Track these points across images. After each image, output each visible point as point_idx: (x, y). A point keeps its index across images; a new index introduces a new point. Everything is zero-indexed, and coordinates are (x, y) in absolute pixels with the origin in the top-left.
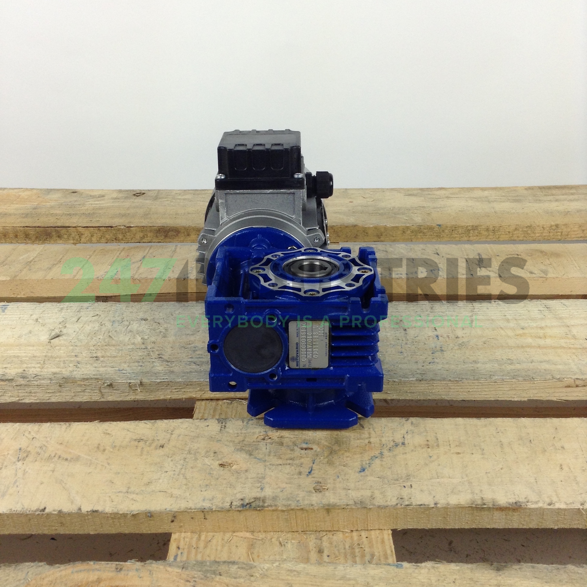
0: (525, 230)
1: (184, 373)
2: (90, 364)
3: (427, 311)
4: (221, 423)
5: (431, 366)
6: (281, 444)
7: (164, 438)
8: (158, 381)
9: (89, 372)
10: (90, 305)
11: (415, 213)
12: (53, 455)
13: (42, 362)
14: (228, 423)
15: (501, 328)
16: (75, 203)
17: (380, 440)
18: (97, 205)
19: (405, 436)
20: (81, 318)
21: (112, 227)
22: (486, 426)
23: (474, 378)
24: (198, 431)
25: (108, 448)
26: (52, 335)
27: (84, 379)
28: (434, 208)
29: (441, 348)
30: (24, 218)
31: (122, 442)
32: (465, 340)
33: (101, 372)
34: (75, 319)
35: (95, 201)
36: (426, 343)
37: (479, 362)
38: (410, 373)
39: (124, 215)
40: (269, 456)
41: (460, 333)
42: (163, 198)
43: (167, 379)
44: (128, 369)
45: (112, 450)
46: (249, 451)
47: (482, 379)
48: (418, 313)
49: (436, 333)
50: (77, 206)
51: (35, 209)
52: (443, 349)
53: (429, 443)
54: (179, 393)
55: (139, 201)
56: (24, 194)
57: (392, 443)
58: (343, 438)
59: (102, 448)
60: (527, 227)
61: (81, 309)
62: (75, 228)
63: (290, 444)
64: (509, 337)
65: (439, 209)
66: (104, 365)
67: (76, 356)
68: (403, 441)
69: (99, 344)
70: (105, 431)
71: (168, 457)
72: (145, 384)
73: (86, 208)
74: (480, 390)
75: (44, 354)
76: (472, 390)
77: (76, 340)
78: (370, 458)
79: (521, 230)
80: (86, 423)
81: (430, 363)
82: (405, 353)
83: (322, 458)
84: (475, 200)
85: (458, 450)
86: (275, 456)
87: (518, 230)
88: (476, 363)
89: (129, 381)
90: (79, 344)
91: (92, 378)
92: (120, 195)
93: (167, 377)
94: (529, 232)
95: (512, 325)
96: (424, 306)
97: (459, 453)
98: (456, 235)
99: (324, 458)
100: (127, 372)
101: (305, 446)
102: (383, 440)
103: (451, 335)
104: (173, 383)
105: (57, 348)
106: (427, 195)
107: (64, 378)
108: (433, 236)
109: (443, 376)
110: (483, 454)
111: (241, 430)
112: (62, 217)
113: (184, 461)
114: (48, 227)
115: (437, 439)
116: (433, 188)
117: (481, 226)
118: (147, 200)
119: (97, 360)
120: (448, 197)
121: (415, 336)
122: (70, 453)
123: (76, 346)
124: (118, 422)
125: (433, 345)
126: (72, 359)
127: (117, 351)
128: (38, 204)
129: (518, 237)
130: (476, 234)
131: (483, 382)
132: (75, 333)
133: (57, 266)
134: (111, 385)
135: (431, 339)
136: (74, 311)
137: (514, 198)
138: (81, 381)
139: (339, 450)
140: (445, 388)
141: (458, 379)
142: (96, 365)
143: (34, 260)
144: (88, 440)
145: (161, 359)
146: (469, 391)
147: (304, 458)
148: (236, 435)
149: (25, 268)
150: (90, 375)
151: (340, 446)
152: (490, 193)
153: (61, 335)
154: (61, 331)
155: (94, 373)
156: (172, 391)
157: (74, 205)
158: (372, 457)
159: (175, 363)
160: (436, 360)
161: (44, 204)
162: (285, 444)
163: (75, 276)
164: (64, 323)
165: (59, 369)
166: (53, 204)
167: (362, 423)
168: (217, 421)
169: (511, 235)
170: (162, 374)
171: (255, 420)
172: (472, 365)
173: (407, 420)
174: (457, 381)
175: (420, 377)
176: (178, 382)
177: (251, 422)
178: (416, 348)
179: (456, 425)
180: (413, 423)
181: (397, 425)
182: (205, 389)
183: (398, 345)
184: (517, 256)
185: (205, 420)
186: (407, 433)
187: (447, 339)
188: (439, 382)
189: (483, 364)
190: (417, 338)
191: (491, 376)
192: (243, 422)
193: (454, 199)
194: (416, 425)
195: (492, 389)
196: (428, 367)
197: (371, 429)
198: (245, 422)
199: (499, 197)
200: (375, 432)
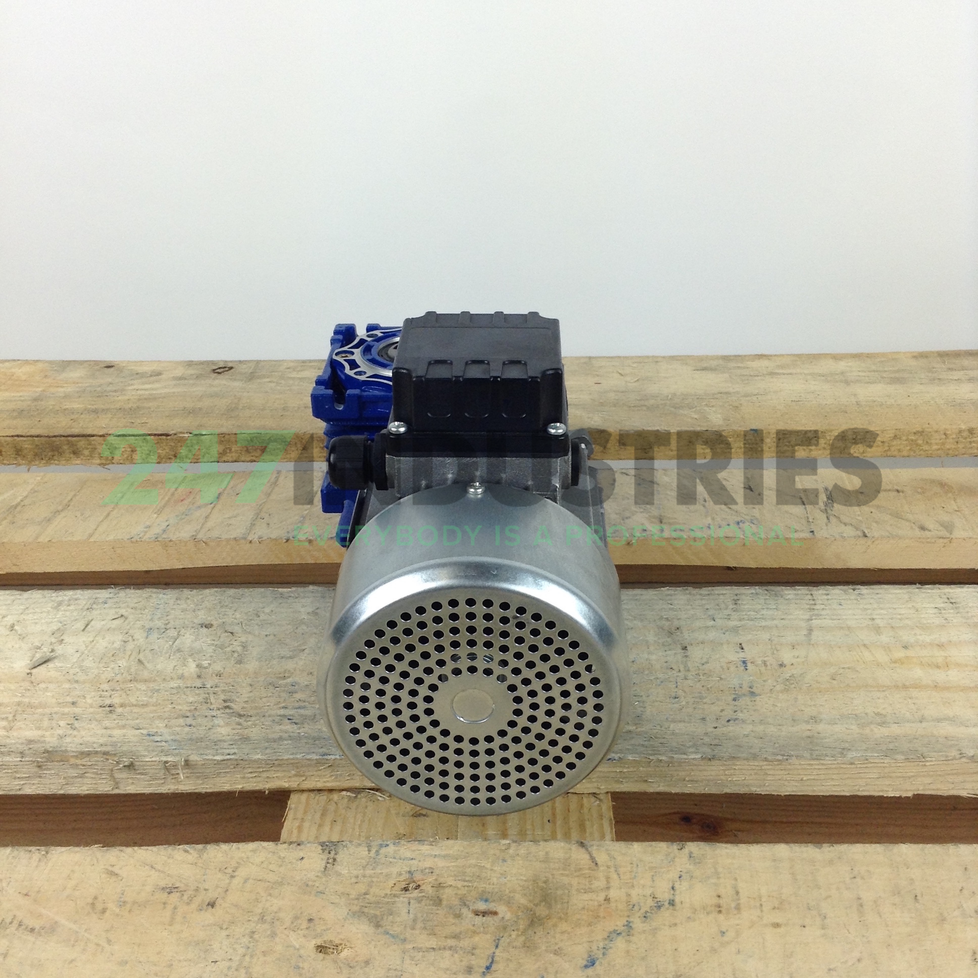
0: (913, 438)
1: (268, 741)
2: (96, 720)
3: (726, 609)
4: (327, 851)
6: (438, 901)
7: (217, 887)
8: (218, 758)
9: (94, 740)
10: (111, 595)
11: (713, 406)
12: (8, 920)
13: (10, 717)
14: (340, 852)
15: (865, 645)
16: (109, 389)
17: (629, 895)
18: (147, 392)
19: (677, 886)
20: (92, 623)
21: (167, 435)
22: (831, 862)
23: (811, 755)
24: (282, 870)
25: (111, 906)
26: (35, 659)
27: (82, 753)
28: (746, 396)
29: (750, 687)
30: (15, 418)
31: (139, 893)
32: (796, 671)
33: (114, 739)
34: (80, 625)
35: (143, 384)
36: (723, 677)
37: (821, 720)
38: (691, 744)
39: (192, 412)
40: (413, 928)
41: (787, 656)
42: (264, 377)
43: (234, 754)
44: (165, 731)
45: (117, 910)
46: (375, 916)
47: (827, 758)
48: (711, 612)
49: (742, 655)
50: (111, 393)
51: (36, 400)
52: (754, 690)
53: (721, 901)
54: (259, 779)
55: (221, 382)
56: (21, 372)
57: (650, 902)
58: (557, 889)
59: (99, 906)
60: (915, 433)
61: (94, 603)
62: (102, 438)
63: (456, 902)
64: (879, 665)
65: (754, 398)
66: (122, 723)
67: (73, 703)
68: (671, 897)
69: (118, 678)
70: (110, 868)
71: (221, 928)
72: (193, 763)
73: (126, 398)
74: (822, 777)
75: (17, 700)
76: (809, 777)
77: (78, 670)
78: (606, 935)
79: (904, 438)
80: (77, 849)
81: (728, 721)
82: (682, 699)
83: (514, 934)
84: (823, 378)
85: (778, 917)
86: (425, 928)
87: (900, 439)
88: (816, 722)
89: (164, 759)
90: (81, 677)
91: (97, 752)
92: (191, 371)
93: (236, 751)
94: (920, 442)
95: (884, 638)
96: (721, 597)
97: (777, 925)
99: (518, 936)
100: (163, 738)
101: (482, 906)
102: (634, 893)
103: (770, 660)
104: (246, 763)
105: (43, 686)
106: (734, 368)
107: (46, 751)
109: (752, 751)
110: (823, 928)
111: (364, 868)
112: (82, 416)
113: (251, 937)
114: (55, 436)
115: (737, 893)
116: (745, 356)
117: (831, 431)
118: (235, 380)
119: (111, 712)
120: (772, 374)
121: (704, 660)
122: (40, 916)
123: (77, 682)
124: (136, 848)
125: (735, 682)
126: (66, 710)
127: (150, 694)
128: (44, 391)
129: (899, 450)
131: (830, 762)
132: (78, 655)
133: (63, 514)
134: (130, 767)
135: (733, 668)
136: (81, 607)
137: (893, 375)
138: (76, 757)
139: (549, 917)
140: (756, 774)
141: (780, 757)
142: (107, 723)
143: (22, 504)
144: (75, 888)
145: (228, 711)
146: (802, 780)
147: (478, 933)
148: (354, 880)
149: (5, 518)
150: (95, 745)
151: (550, 907)
152: (850, 364)
153: (55, 658)
154: (53, 651)
155: (101, 741)
156: (244, 778)
157: (105, 391)
158: (611, 933)
159: (253, 719)
160: (740, 715)
161: (52, 390)
162: (444, 903)
163: (91, 536)
164: (59, 634)
165: (40, 733)
166: (69, 390)
167: (595, 854)
168: (320, 847)
169: (887, 448)
170: (227, 743)
171: (391, 846)
172: (809, 727)
173: (681, 849)
174: (779, 760)
175: (710, 751)
176: (255, 761)
177: (383, 851)
178: (704, 688)
179: (774, 860)
180: (692, 855)
181: (662, 860)
182: (307, 774)
183: (670, 682)
184: (896, 493)
185: (299, 845)
186: (680, 877)
187: (763, 669)
188: (745, 762)
189: (829, 724)
190: (706, 666)
191: (843, 752)
192: (369, 851)
193: (783, 376)
194: (697, 861)
195: (846, 776)
196: (724, 729)
197: (612, 869)
198: (373, 851)
199: (865, 372)
200: (618, 874)
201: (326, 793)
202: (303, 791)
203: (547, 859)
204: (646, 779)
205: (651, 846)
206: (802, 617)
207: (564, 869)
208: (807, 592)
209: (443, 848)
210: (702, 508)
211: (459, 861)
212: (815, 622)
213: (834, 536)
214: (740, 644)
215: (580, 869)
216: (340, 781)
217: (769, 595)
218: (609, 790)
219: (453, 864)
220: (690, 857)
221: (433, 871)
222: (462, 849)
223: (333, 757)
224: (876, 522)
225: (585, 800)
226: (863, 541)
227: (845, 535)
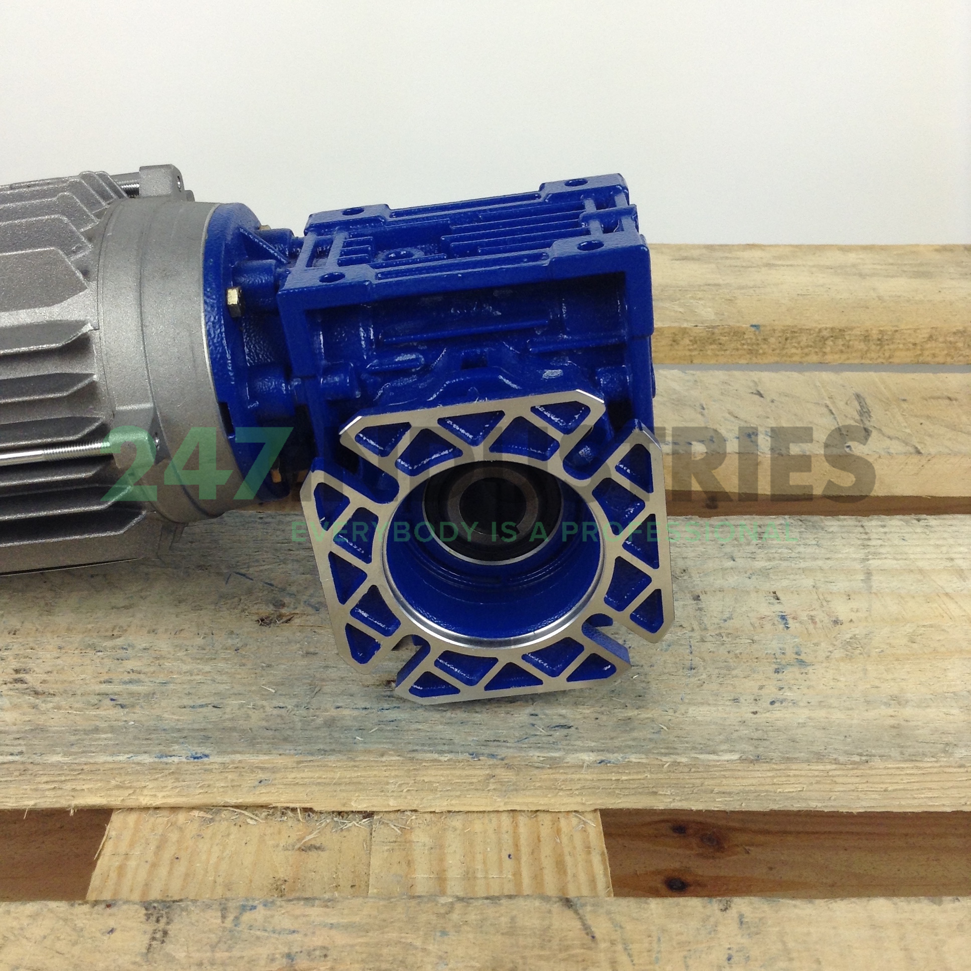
0: (952, 339)
1: (76, 732)
3: (749, 544)
4: (154, 918)
5: (779, 715)
11: (700, 299)
14: (176, 919)
15: (947, 594)
22: (961, 928)
23: (902, 753)
24: (76, 950)
28: (741, 288)
29: (797, 653)
32: (859, 630)
36: (756, 638)
37: (907, 702)
38: (721, 737)
41: (842, 609)
43: (21, 753)
47: (926, 759)
48: (728, 549)
49: (778, 608)
52: (803, 657)
54: (60, 792)
60: (954, 333)
65: (751, 291)
74: (916, 786)
76: (897, 787)
79: (941, 339)
81: (772, 703)
82: (702, 669)
84: (832, 270)
87: (936, 340)
88: (899, 704)
93: (24, 749)
94: (960, 345)
98: (794, 350)
103: (820, 615)
104: (39, 767)
106: (722, 258)
108: (740, 352)
109: (815, 749)
111: (213, 947)
116: (733, 245)
117: (852, 329)
120: (769, 265)
121: (726, 615)
125: (774, 646)
129: (934, 355)
130: (841, 347)
131: (929, 765)
137: (915, 269)
140: (818, 783)
141: (857, 758)
145: (19, 685)
146: (886, 791)
152: (861, 256)
156: (36, 790)
159: (56, 699)
160: (788, 694)
167: (590, 919)
168: (144, 912)
169: (919, 352)
170: (11, 737)
171: (260, 908)
172: (891, 711)
173: (726, 909)
174: (854, 763)
175: (751, 748)
176: (52, 765)
177: (247, 917)
178: (731, 655)
179: (873, 926)
180: (745, 920)
181: (698, 929)
182: (135, 784)
183: (682, 645)
184: (947, 401)
185: (109, 906)
186: (729, 959)
187: (811, 627)
188: (805, 766)
189: (918, 707)
190: (730, 623)
191: (947, 748)
192: (224, 917)
193: (783, 268)
194: (753, 929)
195: (950, 784)
196: (768, 715)
197: (620, 947)
198: (231, 917)
199: (882, 265)
200: (630, 955)
201: (166, 813)
202: (131, 809)
203: (512, 931)
204: (654, 790)
205: (678, 905)
206: (854, 556)
207: (542, 947)
208: (857, 523)
209: (346, 912)
210: (699, 416)
211: (370, 934)
212: (874, 563)
213: (877, 453)
214: (774, 593)
215: (567, 948)
216: (187, 796)
217: (804, 526)
218: (599, 807)
219: (360, 940)
220: (741, 923)
221: (328, 953)
222: (375, 913)
223: (176, 759)
224: (930, 436)
225: (563, 823)
226: (915, 459)
227: (892, 451)
